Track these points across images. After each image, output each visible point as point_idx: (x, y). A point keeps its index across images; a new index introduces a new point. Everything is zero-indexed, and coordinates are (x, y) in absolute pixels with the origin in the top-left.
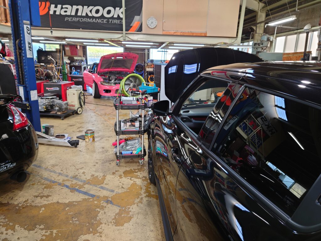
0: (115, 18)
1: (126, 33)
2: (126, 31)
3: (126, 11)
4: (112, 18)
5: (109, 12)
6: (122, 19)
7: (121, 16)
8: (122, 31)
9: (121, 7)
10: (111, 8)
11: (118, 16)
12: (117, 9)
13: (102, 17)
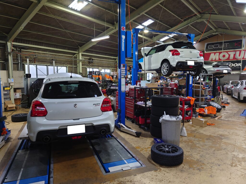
0: (238, 67)
1: (242, 71)
2: (242, 70)
3: (242, 64)
4: (237, 66)
5: (236, 65)
6: (241, 66)
7: (240, 66)
8: (240, 70)
9: (240, 63)
10: (237, 64)
11: (239, 66)
12: (239, 64)
13: (233, 66)
